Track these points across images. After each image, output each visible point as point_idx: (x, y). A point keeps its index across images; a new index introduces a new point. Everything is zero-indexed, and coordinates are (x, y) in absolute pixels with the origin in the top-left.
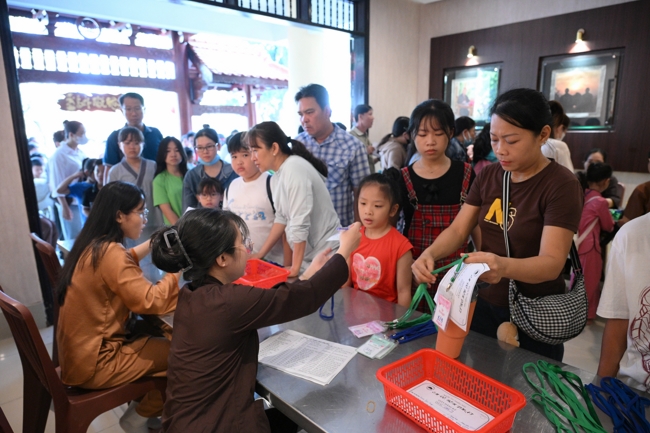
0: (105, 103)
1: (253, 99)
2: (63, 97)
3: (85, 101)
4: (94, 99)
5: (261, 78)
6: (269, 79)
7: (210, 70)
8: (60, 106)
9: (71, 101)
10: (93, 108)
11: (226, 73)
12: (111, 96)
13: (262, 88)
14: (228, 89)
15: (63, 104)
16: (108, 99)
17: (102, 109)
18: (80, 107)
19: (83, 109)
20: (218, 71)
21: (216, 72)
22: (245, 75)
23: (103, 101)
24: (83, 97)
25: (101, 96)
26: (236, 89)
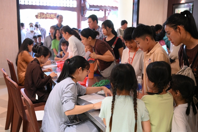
0: (51, 16)
1: (107, 15)
2: (37, 14)
3: (44, 15)
4: (47, 15)
5: (109, 6)
6: (112, 7)
7: (89, 3)
8: (36, 17)
9: (39, 15)
10: (46, 18)
11: (94, 5)
12: (53, 14)
13: (110, 10)
14: (98, 10)
15: (37, 16)
16: (52, 15)
17: (49, 18)
18: (42, 17)
19: (43, 18)
20: (92, 4)
21: (91, 5)
22: (102, 5)
23: (50, 15)
24: (43, 14)
25: (49, 14)
26: (101, 11)
